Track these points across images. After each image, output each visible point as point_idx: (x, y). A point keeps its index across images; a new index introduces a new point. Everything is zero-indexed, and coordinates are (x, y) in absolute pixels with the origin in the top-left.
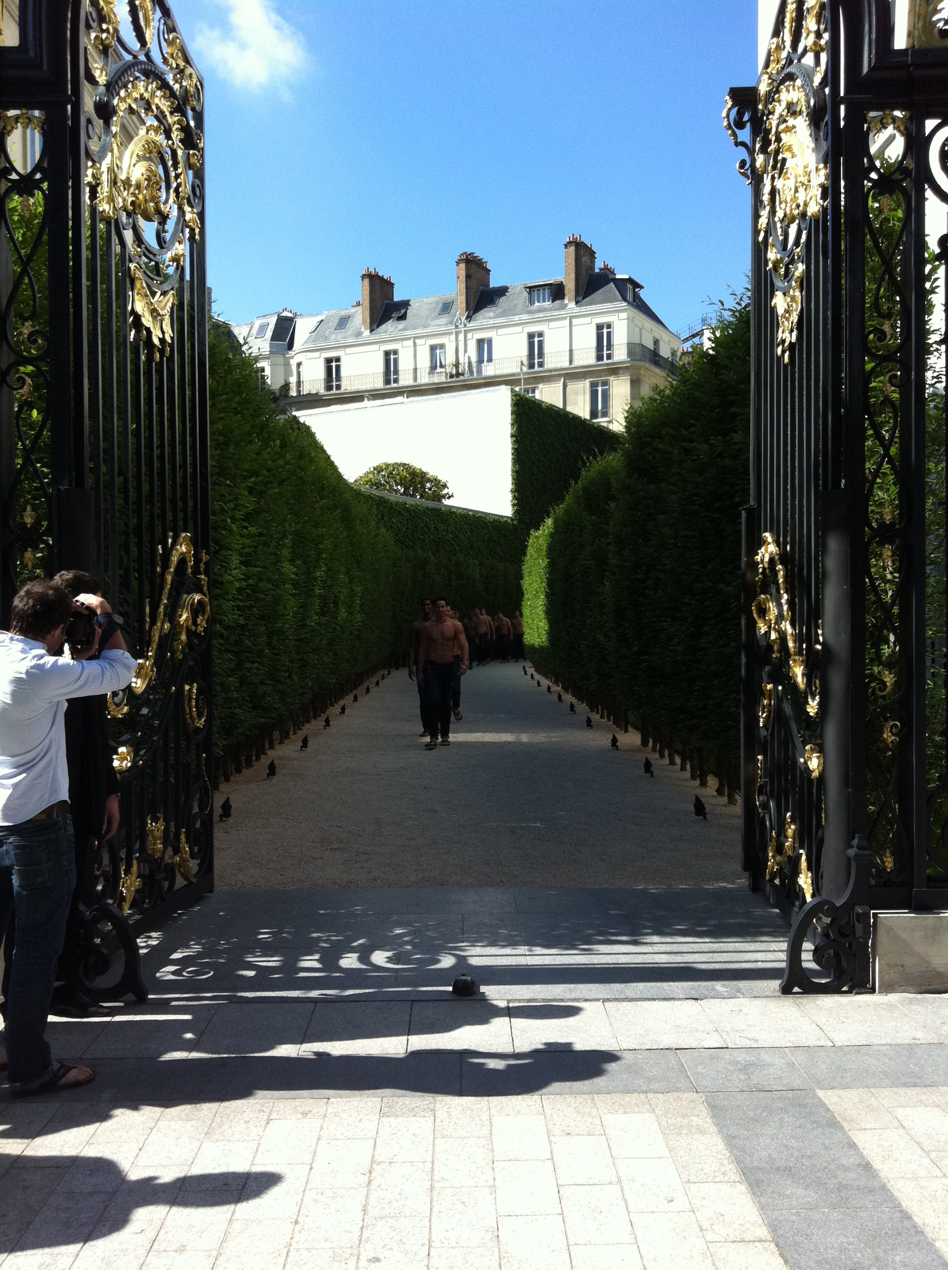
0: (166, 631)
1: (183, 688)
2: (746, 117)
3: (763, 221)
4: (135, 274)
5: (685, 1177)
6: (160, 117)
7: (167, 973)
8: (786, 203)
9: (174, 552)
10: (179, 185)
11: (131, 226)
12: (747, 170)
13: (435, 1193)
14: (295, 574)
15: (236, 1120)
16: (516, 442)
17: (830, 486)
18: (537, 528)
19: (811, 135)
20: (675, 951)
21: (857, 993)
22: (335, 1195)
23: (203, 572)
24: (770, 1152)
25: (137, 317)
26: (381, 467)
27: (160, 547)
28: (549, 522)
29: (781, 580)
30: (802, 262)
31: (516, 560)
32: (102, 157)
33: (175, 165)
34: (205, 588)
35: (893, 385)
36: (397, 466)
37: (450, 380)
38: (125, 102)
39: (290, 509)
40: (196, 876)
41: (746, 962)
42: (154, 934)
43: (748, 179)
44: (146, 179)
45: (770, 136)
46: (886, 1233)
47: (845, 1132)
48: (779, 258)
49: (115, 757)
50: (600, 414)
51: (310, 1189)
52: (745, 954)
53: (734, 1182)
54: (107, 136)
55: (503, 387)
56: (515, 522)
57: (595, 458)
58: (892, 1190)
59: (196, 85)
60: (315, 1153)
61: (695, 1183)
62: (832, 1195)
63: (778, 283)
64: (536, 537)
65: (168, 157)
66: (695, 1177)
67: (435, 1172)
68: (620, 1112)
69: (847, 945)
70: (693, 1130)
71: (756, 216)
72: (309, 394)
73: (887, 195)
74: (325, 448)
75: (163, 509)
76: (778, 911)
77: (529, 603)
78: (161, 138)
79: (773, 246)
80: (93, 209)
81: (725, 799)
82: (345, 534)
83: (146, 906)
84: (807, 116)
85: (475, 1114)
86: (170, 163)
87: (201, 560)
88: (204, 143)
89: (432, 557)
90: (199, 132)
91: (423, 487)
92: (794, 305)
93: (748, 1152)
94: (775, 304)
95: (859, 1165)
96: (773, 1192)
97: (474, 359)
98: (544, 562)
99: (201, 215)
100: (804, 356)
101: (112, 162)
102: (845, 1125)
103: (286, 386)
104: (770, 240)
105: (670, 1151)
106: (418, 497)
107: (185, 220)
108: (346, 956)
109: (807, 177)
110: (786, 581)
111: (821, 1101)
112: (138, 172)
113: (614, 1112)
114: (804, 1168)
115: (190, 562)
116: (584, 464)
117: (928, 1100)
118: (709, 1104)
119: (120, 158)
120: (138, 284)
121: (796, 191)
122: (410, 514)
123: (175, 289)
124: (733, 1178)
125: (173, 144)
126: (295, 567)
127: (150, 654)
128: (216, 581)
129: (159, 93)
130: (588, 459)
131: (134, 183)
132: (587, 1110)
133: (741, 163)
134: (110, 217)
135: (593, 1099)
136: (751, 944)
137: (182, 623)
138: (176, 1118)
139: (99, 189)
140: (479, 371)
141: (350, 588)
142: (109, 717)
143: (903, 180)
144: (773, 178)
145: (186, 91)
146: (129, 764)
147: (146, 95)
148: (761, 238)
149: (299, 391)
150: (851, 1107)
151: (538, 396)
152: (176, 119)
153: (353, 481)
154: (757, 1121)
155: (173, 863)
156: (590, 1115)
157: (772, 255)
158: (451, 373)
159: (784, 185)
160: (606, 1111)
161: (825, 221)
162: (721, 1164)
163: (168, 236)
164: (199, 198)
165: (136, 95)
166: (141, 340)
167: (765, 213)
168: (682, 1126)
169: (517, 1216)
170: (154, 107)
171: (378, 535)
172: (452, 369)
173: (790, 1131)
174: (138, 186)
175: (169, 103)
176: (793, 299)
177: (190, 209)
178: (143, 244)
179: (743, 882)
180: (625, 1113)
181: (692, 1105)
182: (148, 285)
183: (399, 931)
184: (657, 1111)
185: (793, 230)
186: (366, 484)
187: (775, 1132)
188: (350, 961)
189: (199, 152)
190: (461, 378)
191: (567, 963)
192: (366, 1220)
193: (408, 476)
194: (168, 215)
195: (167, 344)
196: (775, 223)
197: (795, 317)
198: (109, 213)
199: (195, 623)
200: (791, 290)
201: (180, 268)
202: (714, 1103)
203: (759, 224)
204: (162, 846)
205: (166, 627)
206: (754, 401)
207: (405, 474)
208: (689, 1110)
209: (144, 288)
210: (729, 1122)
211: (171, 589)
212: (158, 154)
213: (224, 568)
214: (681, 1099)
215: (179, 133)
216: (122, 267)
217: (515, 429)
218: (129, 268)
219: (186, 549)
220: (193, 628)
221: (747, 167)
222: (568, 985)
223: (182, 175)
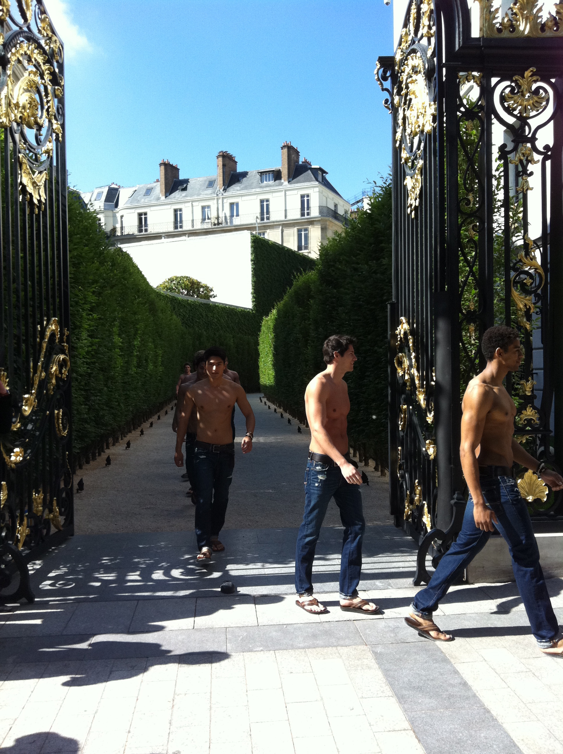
0: (43, 378)
1: (54, 412)
2: (388, 74)
3: (399, 135)
4: (22, 160)
5: (360, 695)
6: (37, 66)
7: (46, 585)
8: (412, 124)
9: (48, 329)
10: (49, 107)
11: (20, 131)
12: (389, 105)
13: (213, 711)
14: (122, 343)
16: (254, 264)
17: (439, 291)
18: (267, 315)
19: (426, 85)
22: (152, 715)
23: (65, 342)
24: (409, 678)
25: (24, 187)
26: (173, 278)
27: (39, 326)
28: (274, 311)
29: (411, 345)
30: (422, 159)
31: (255, 334)
32: (1, 89)
33: (47, 95)
34: (67, 351)
35: (474, 231)
36: (182, 278)
37: (213, 227)
38: (16, 56)
39: (118, 303)
40: (63, 526)
41: (393, 568)
42: (38, 562)
43: (390, 110)
44: (29, 103)
45: (402, 85)
46: (476, 721)
47: (452, 664)
48: (408, 156)
49: (12, 454)
50: (303, 248)
51: (137, 712)
52: (392, 563)
53: (389, 696)
54: (4, 76)
55: (246, 231)
56: (254, 312)
57: (301, 274)
58: (479, 697)
59: (59, 47)
61: (366, 698)
62: (445, 702)
63: (408, 171)
64: (267, 321)
65: (42, 89)
66: (366, 695)
67: (212, 699)
68: (322, 658)
70: (364, 667)
71: (395, 132)
72: (129, 234)
73: (470, 121)
74: (139, 267)
75: (41, 303)
76: (411, 537)
77: (263, 360)
78: (37, 79)
79: (405, 149)
81: (379, 473)
82: (152, 319)
83: (32, 545)
84: (424, 74)
85: (236, 663)
86: (43, 94)
87: (64, 334)
88: (64, 82)
89: (205, 333)
90: (61, 75)
91: (199, 291)
92: (417, 184)
93: (396, 678)
94: (406, 183)
95: (460, 684)
96: (411, 701)
97: (228, 214)
98: (271, 336)
99: (63, 126)
100: (423, 214)
101: (8, 92)
102: (452, 660)
103: (114, 230)
104: (403, 146)
105: (351, 680)
106: (196, 297)
107: (53, 129)
108: (156, 572)
109: (424, 110)
110: (413, 345)
111: (438, 647)
112: (23, 99)
113: (318, 658)
114: (429, 686)
115: (58, 335)
116: (295, 277)
117: (499, 644)
118: (373, 652)
119: (12, 90)
120: (24, 167)
121: (418, 117)
122: (191, 307)
123: (47, 170)
124: (388, 694)
125: (45, 82)
126: (121, 338)
127: (33, 391)
128: (72, 346)
129: (36, 51)
130: (297, 274)
131: (21, 105)
132: (302, 658)
133: (386, 100)
134: (7, 126)
135: (305, 652)
137: (52, 372)
140: (231, 222)
141: (155, 351)
143: (479, 112)
144: (404, 110)
145: (53, 51)
146: (21, 459)
147: (29, 52)
148: (397, 145)
149: (122, 233)
150: (455, 650)
151: (267, 237)
152: (47, 67)
153: (156, 287)
154: (401, 660)
155: (49, 519)
156: (304, 661)
157: (404, 155)
158: (214, 222)
159: (411, 114)
160: (313, 658)
161: (435, 136)
162: (381, 686)
163: (42, 138)
164: (61, 115)
165: (22, 52)
166: (26, 200)
167: (399, 130)
168: (358, 665)
169: (262, 722)
170: (33, 60)
171: (171, 319)
172: (215, 220)
173: (420, 666)
174: (24, 107)
175: (42, 58)
176: (417, 180)
177: (56, 122)
178: (27, 142)
179: (391, 522)
180: (324, 659)
181: (364, 652)
182: (31, 168)
183: (187, 556)
184: (343, 657)
185: (416, 140)
186: (164, 289)
187: (412, 666)
188: (158, 575)
189: (61, 87)
190: (221, 226)
191: (289, 572)
192: (171, 729)
193: (189, 284)
194: (42, 125)
195: (43, 203)
196: (405, 136)
197: (418, 191)
198: (6, 123)
199: (61, 372)
200: (416, 175)
201: (50, 157)
202: (376, 651)
203: (396, 137)
204: (42, 508)
205: (43, 375)
206: (395, 240)
207: (187, 283)
208: (362, 655)
209: (28, 169)
210: (385, 661)
211: (46, 352)
212: (36, 88)
213: (78, 339)
214: (357, 650)
215: (49, 76)
216: (14, 156)
217: (253, 257)
218: (19, 157)
219: (55, 327)
220: (60, 376)
221: (389, 103)
222: (289, 585)
223: (51, 101)
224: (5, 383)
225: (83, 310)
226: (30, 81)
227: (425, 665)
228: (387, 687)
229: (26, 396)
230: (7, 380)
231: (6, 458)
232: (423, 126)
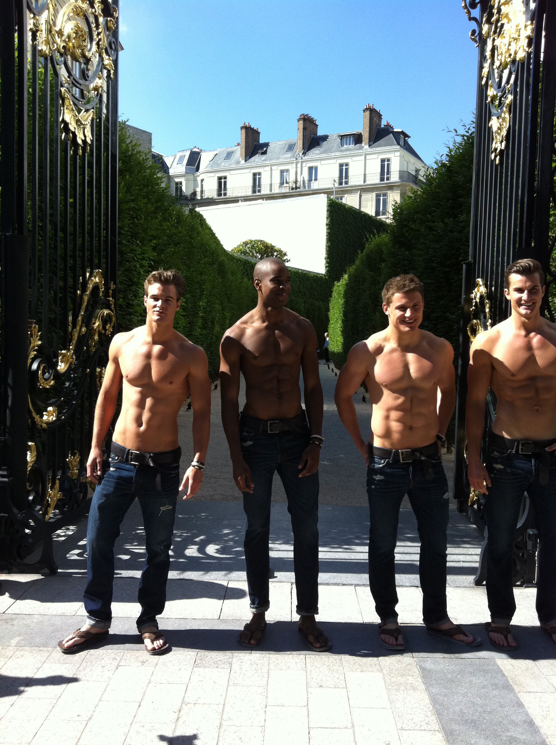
0: (84, 333)
1: (95, 371)
3: (485, 71)
4: (64, 94)
5: (400, 725)
7: (74, 555)
8: (502, 54)
9: (91, 282)
10: (99, 40)
11: (63, 63)
12: (476, 37)
13: (222, 730)
14: (185, 303)
15: (96, 665)
16: (329, 228)
17: (524, 246)
18: (339, 281)
19: (523, 2)
20: (406, 552)
21: (526, 587)
22: (152, 728)
23: (111, 296)
24: (461, 707)
25: (66, 124)
26: (247, 242)
27: (81, 278)
28: (346, 276)
29: (487, 310)
30: (511, 95)
31: (326, 300)
32: (40, 13)
33: (97, 27)
34: (112, 306)
36: (256, 242)
37: (291, 191)
39: (184, 262)
41: (452, 561)
42: (72, 527)
43: (477, 43)
44: (74, 32)
45: (493, 10)
47: (515, 693)
48: (495, 94)
49: (44, 413)
50: (381, 214)
51: (136, 722)
52: (452, 556)
55: (323, 195)
56: (326, 277)
57: (374, 236)
60: (144, 693)
61: (406, 730)
63: (494, 111)
64: (338, 286)
65: (92, 19)
66: (407, 725)
67: (225, 713)
68: (359, 670)
69: (521, 555)
70: (408, 687)
71: (481, 67)
72: (208, 198)
74: (212, 228)
76: (475, 526)
77: (333, 326)
78: (86, 6)
79: (491, 86)
80: (34, 47)
82: (221, 280)
83: (65, 509)
85: (259, 667)
86: (93, 25)
87: (110, 288)
88: (118, 14)
90: (115, 6)
92: (504, 124)
93: (446, 706)
94: (491, 125)
95: (525, 722)
97: (306, 179)
98: (342, 301)
99: (116, 62)
100: (510, 161)
101: (49, 16)
102: (515, 687)
103: (194, 193)
104: (490, 83)
105: (391, 703)
107: (103, 64)
108: (191, 547)
109: (518, 33)
111: (499, 668)
112: (69, 28)
113: (354, 670)
114: (485, 721)
115: (102, 289)
118: (421, 667)
119: (55, 15)
120: (67, 102)
121: (510, 45)
123: (95, 108)
124: (434, 727)
125: (95, 11)
126: (184, 298)
127: (71, 347)
128: (128, 303)
130: (370, 236)
131: (66, 34)
132: (336, 668)
133: (472, 31)
134: (46, 54)
135: (341, 660)
136: (457, 549)
137: (95, 328)
138: (56, 661)
139: (38, 34)
140: (309, 186)
141: (223, 313)
142: (41, 387)
144: (494, 40)
146: (54, 419)
148: (483, 82)
149: (202, 196)
150: (520, 674)
151: (344, 201)
153: (230, 250)
154: (453, 682)
155: (86, 482)
156: (337, 672)
157: (491, 92)
158: (292, 187)
159: (501, 43)
160: (349, 669)
161: (529, 64)
162: (426, 716)
163: (90, 73)
164: (115, 50)
166: (69, 140)
167: (486, 65)
168: (400, 684)
172: (293, 184)
173: (476, 691)
174: (69, 37)
176: (504, 119)
177: (107, 57)
178: (72, 76)
179: (455, 506)
180: (362, 671)
181: (409, 667)
182: (75, 104)
183: (226, 531)
184: (384, 671)
185: (506, 73)
186: (238, 252)
187: (466, 691)
188: (192, 551)
189: (114, 19)
190: (298, 190)
191: (334, 558)
193: (263, 247)
194: (90, 58)
195: (88, 144)
196: (493, 70)
197: (504, 133)
198: (45, 51)
199: (104, 328)
200: (503, 114)
201: (99, 95)
202: (424, 666)
203: (483, 73)
204: (77, 471)
205: (83, 330)
206: (475, 192)
207: (261, 246)
208: (407, 671)
209: (71, 105)
210: (434, 681)
211: (87, 306)
212: (84, 16)
213: (135, 296)
214: (402, 663)
215: (100, 5)
216: (56, 90)
217: (329, 221)
218: (61, 91)
219: (99, 280)
220: (103, 332)
221: (476, 35)
222: (332, 574)
223: (102, 34)
224: (37, 337)
225: (142, 266)
226: (76, 7)
227: (483, 690)
228: (434, 717)
229: (63, 352)
230: (40, 333)
231: (37, 417)
232: (516, 53)
